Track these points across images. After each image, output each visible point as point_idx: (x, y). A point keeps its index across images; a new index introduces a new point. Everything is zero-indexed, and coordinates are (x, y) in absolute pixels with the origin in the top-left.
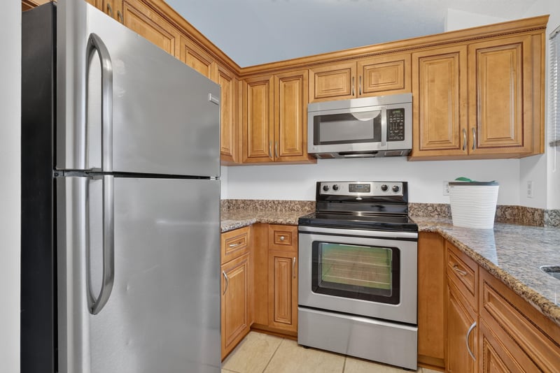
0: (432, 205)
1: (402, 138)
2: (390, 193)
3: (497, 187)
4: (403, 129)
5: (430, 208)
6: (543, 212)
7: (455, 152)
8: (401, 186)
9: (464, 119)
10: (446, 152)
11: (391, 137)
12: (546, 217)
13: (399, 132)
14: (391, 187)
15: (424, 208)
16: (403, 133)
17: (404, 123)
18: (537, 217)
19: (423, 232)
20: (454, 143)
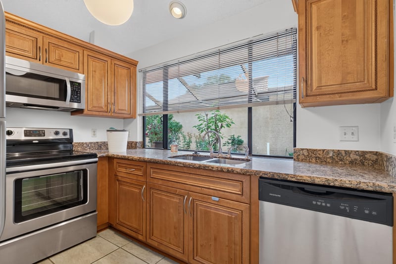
0: (86, 143)
1: (79, 101)
2: (61, 136)
3: (128, 132)
4: (80, 96)
5: (85, 145)
6: (137, 142)
7: (105, 114)
8: (68, 131)
9: (109, 97)
10: (101, 113)
11: (72, 99)
12: (138, 145)
13: (77, 98)
14: (61, 132)
15: (81, 144)
16: (80, 98)
17: (80, 92)
18: (133, 145)
19: (100, 158)
20: (105, 109)
